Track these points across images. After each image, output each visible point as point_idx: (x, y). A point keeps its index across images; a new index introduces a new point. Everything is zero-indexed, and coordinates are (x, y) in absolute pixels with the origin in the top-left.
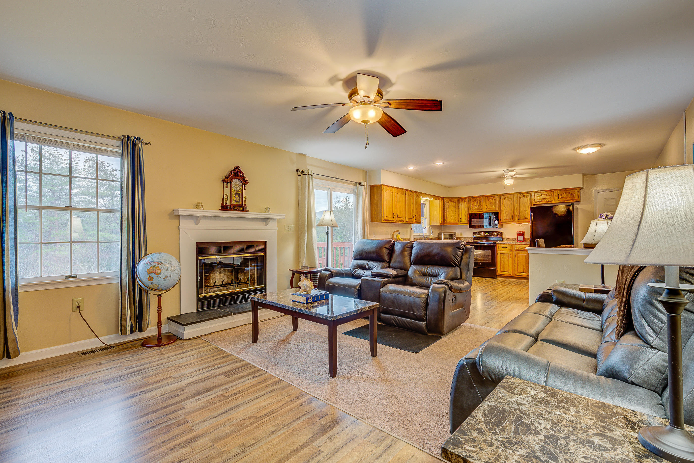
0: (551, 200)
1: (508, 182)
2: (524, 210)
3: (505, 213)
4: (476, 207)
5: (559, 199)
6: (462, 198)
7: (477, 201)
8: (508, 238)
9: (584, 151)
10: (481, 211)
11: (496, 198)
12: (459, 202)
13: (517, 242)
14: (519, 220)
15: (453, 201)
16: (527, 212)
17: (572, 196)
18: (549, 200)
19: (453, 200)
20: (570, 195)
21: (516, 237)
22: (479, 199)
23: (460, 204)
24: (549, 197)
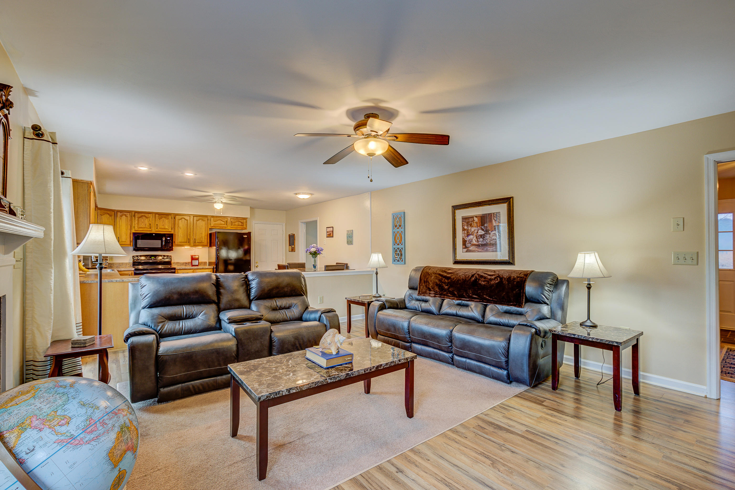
0: (226, 226)
1: (219, 206)
2: (201, 234)
3: (180, 235)
4: (142, 225)
5: (232, 226)
6: (121, 211)
7: (144, 218)
8: (178, 263)
9: (301, 196)
10: (149, 231)
11: (170, 217)
12: (116, 216)
13: (190, 267)
14: (195, 244)
15: (108, 214)
16: (203, 236)
17: (242, 224)
18: (224, 226)
19: (109, 212)
20: (240, 224)
21: (190, 261)
22: (146, 215)
23: (118, 219)
24: (224, 223)
